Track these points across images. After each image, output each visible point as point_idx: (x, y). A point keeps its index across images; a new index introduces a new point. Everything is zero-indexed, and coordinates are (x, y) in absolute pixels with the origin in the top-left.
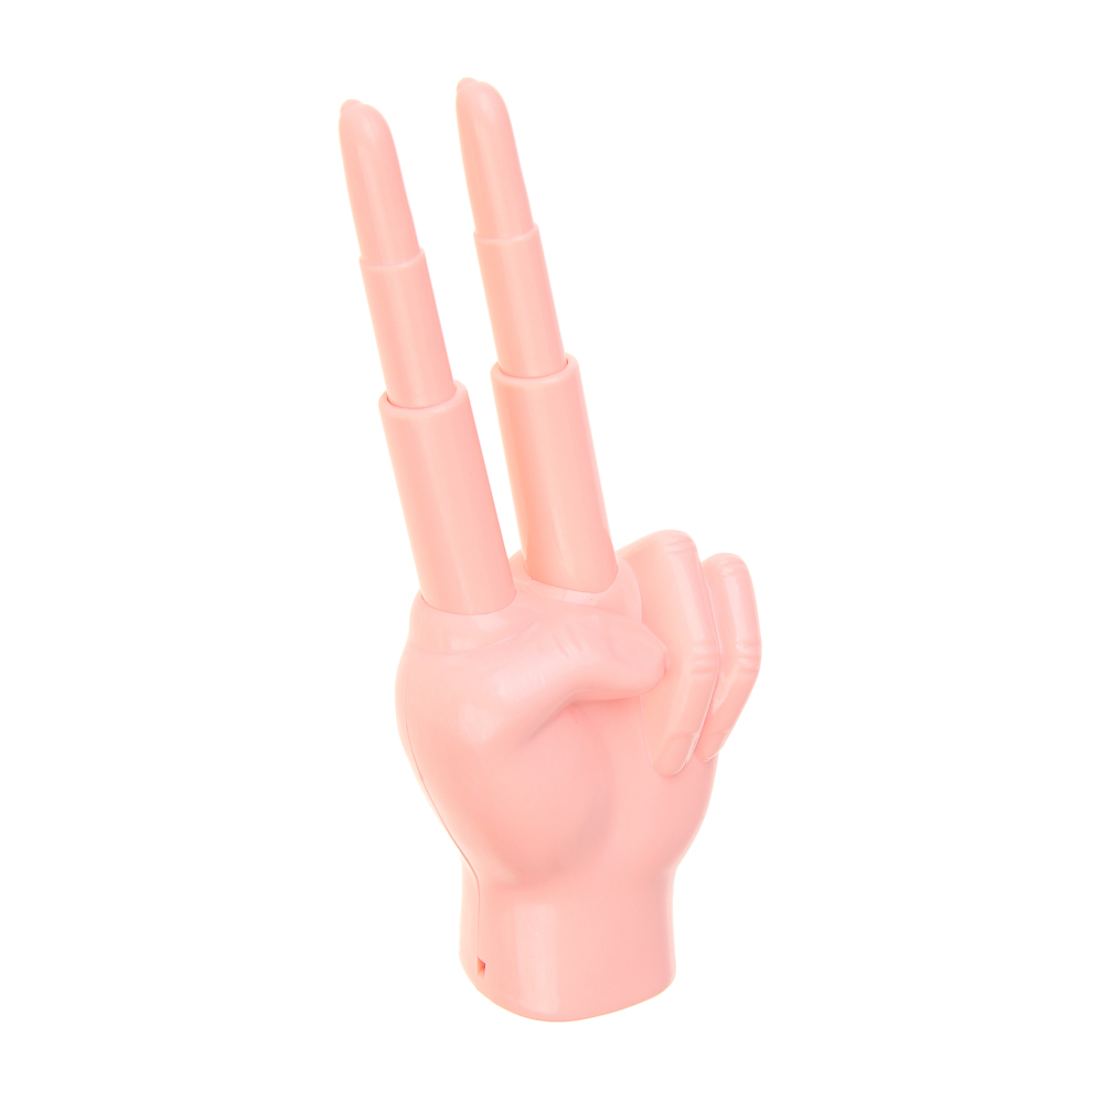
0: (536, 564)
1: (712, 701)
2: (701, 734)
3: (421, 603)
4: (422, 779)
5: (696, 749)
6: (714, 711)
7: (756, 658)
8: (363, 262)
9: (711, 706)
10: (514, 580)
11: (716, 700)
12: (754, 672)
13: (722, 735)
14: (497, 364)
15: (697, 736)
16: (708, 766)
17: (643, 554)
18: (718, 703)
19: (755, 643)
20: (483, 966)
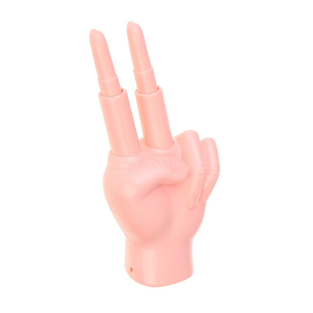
0: (148, 141)
1: (204, 185)
2: (201, 195)
3: (111, 153)
4: (112, 209)
5: (199, 200)
6: (205, 188)
7: (218, 171)
8: (98, 79)
9: (203, 186)
10: (141, 146)
11: (205, 184)
12: (217, 175)
13: (208, 195)
14: (137, 89)
15: (199, 195)
16: (204, 205)
17: (182, 138)
18: (206, 186)
19: (218, 166)
20: (132, 270)
